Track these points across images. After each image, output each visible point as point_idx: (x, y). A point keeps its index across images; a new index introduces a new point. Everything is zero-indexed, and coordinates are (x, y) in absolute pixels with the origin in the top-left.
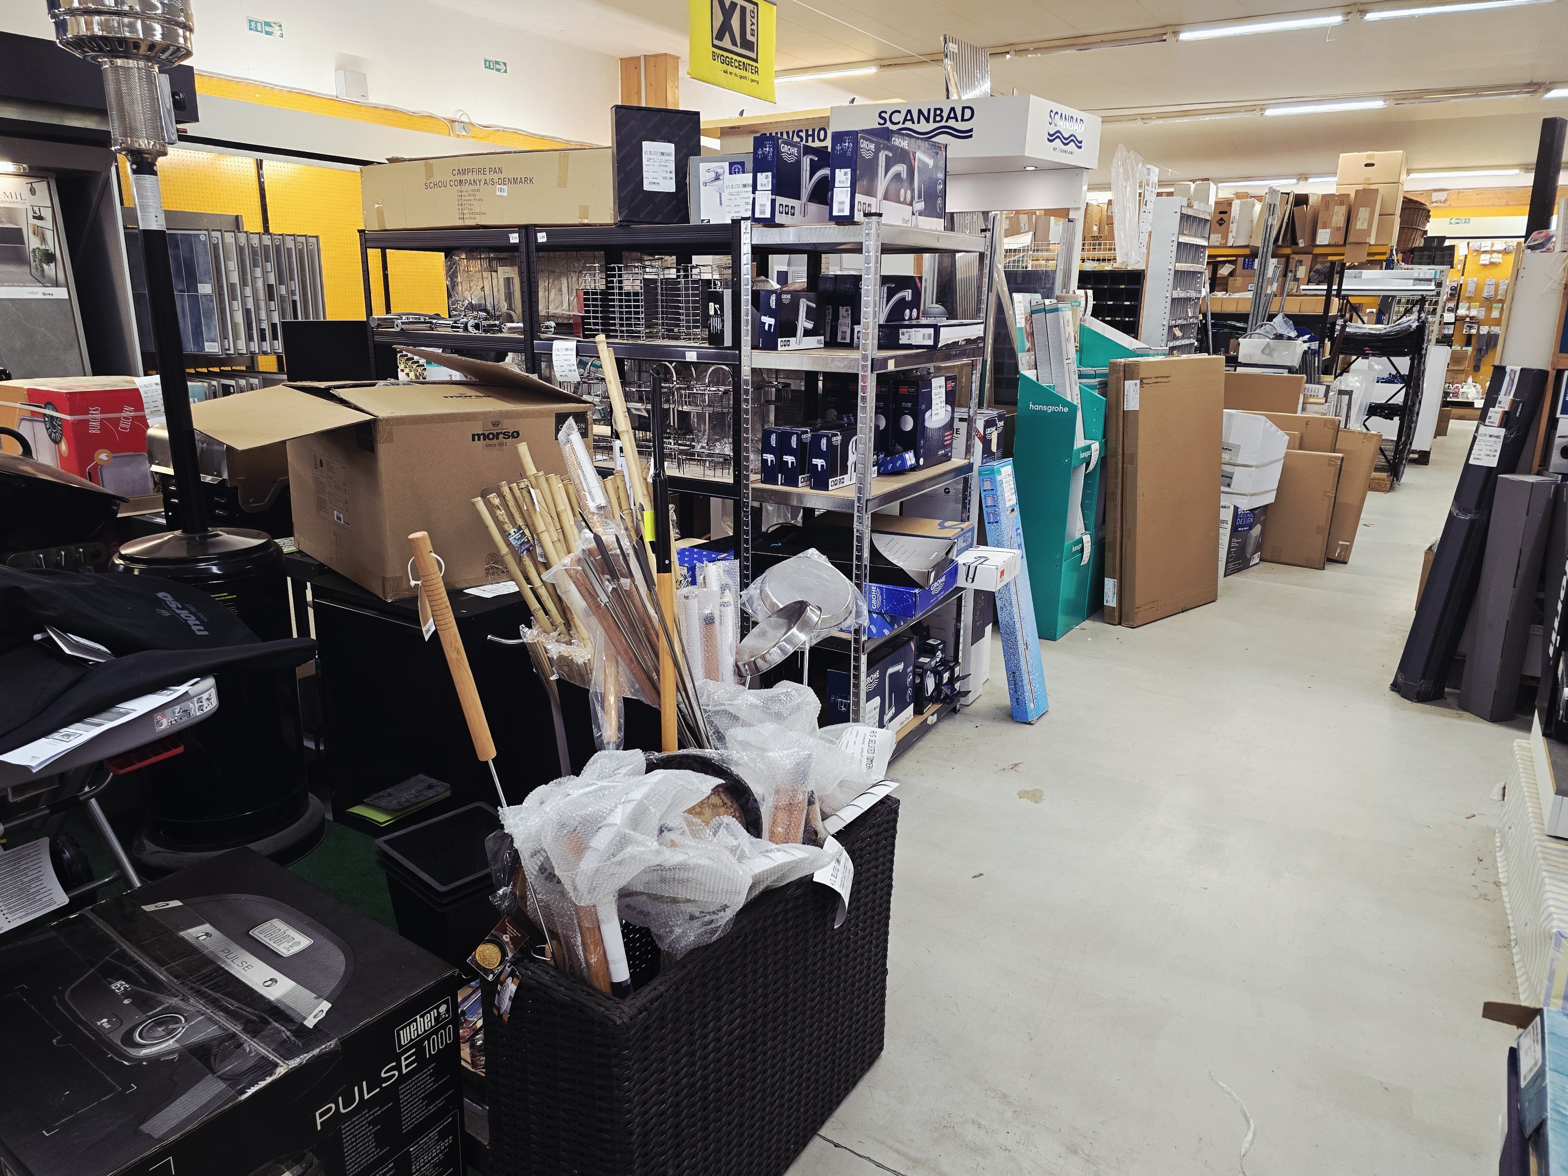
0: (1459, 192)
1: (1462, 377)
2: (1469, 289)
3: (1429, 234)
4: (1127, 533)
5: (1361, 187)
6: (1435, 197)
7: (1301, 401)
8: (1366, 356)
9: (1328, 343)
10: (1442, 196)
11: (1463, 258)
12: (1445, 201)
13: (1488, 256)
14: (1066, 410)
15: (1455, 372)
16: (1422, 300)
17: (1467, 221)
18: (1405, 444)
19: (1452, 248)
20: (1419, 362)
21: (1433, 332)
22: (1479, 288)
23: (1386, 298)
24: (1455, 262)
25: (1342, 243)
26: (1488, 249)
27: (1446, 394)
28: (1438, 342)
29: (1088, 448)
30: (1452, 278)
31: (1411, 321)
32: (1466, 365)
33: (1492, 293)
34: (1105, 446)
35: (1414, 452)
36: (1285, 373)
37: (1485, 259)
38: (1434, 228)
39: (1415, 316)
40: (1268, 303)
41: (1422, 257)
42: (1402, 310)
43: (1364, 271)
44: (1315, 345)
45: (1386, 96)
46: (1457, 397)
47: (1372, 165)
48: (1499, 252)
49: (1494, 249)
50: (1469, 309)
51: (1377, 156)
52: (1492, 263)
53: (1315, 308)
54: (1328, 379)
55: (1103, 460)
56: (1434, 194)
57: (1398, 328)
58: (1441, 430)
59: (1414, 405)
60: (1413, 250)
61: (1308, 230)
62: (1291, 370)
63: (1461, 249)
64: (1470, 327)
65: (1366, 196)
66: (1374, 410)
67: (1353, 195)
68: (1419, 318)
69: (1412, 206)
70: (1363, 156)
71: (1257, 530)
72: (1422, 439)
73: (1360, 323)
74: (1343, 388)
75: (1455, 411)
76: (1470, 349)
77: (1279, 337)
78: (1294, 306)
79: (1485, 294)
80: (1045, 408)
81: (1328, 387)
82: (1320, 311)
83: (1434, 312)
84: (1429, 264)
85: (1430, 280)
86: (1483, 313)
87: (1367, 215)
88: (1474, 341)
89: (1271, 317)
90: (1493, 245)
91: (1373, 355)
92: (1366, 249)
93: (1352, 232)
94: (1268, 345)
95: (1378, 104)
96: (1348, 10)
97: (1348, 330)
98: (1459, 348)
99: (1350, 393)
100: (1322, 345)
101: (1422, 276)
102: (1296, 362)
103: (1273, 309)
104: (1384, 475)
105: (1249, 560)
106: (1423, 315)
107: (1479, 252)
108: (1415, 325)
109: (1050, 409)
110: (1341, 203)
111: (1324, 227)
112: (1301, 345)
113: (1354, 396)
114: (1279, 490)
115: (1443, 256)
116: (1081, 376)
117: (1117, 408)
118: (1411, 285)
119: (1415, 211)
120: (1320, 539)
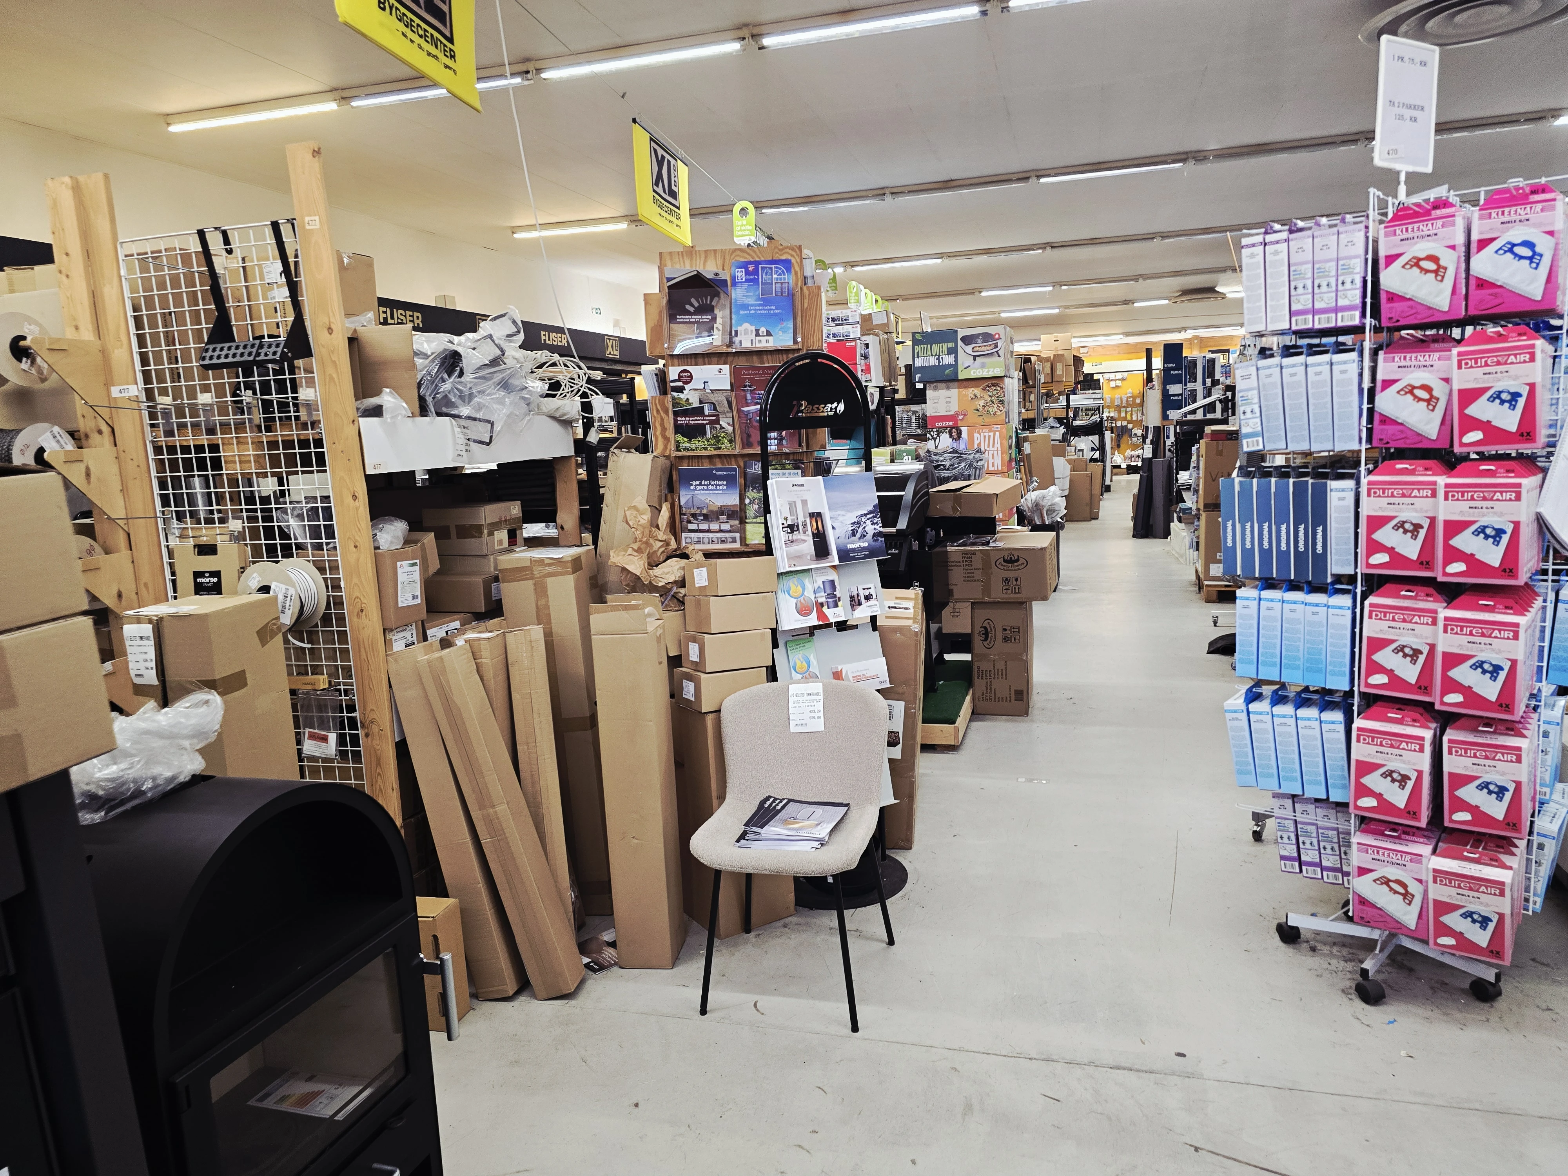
0: (1094, 348)
3: (1086, 373)
5: (1054, 352)
7: (1067, 454)
10: (1087, 350)
11: (1103, 385)
12: (1088, 353)
17: (1101, 364)
19: (1099, 380)
20: (1103, 438)
22: (1112, 401)
24: (1100, 387)
25: (1051, 382)
26: (1113, 378)
30: (1100, 396)
31: (1096, 418)
37: (1113, 384)
38: (1087, 369)
39: (1098, 416)
40: (1042, 414)
41: (1088, 386)
42: (1084, 414)
44: (1067, 430)
45: (1059, 307)
47: (1058, 341)
48: (1118, 380)
50: (1110, 412)
51: (1059, 336)
52: (1116, 386)
53: (1062, 413)
54: (1073, 444)
56: (1083, 350)
57: (1093, 422)
59: (1104, 458)
60: (1083, 382)
62: (1060, 441)
63: (1102, 380)
65: (1059, 357)
66: (1091, 460)
67: (1052, 357)
68: (1100, 417)
69: (1076, 358)
70: (1052, 337)
73: (1078, 421)
74: (1079, 449)
77: (1052, 427)
78: (1054, 413)
79: (1116, 404)
81: (1075, 448)
84: (1092, 389)
85: (1096, 398)
87: (1060, 367)
89: (1046, 419)
90: (1115, 376)
91: (1085, 435)
92: (1063, 384)
93: (1055, 376)
94: (1048, 431)
95: (1056, 311)
97: (1075, 423)
99: (1082, 450)
100: (1069, 430)
102: (1061, 438)
103: (1045, 416)
106: (1100, 415)
107: (1109, 380)
108: (1098, 420)
110: (1047, 361)
111: (1041, 373)
112: (1062, 430)
113: (1083, 452)
114: (1070, 489)
115: (1096, 384)
117: (1023, 453)
118: (1091, 401)
119: (1078, 361)
120: (1088, 508)
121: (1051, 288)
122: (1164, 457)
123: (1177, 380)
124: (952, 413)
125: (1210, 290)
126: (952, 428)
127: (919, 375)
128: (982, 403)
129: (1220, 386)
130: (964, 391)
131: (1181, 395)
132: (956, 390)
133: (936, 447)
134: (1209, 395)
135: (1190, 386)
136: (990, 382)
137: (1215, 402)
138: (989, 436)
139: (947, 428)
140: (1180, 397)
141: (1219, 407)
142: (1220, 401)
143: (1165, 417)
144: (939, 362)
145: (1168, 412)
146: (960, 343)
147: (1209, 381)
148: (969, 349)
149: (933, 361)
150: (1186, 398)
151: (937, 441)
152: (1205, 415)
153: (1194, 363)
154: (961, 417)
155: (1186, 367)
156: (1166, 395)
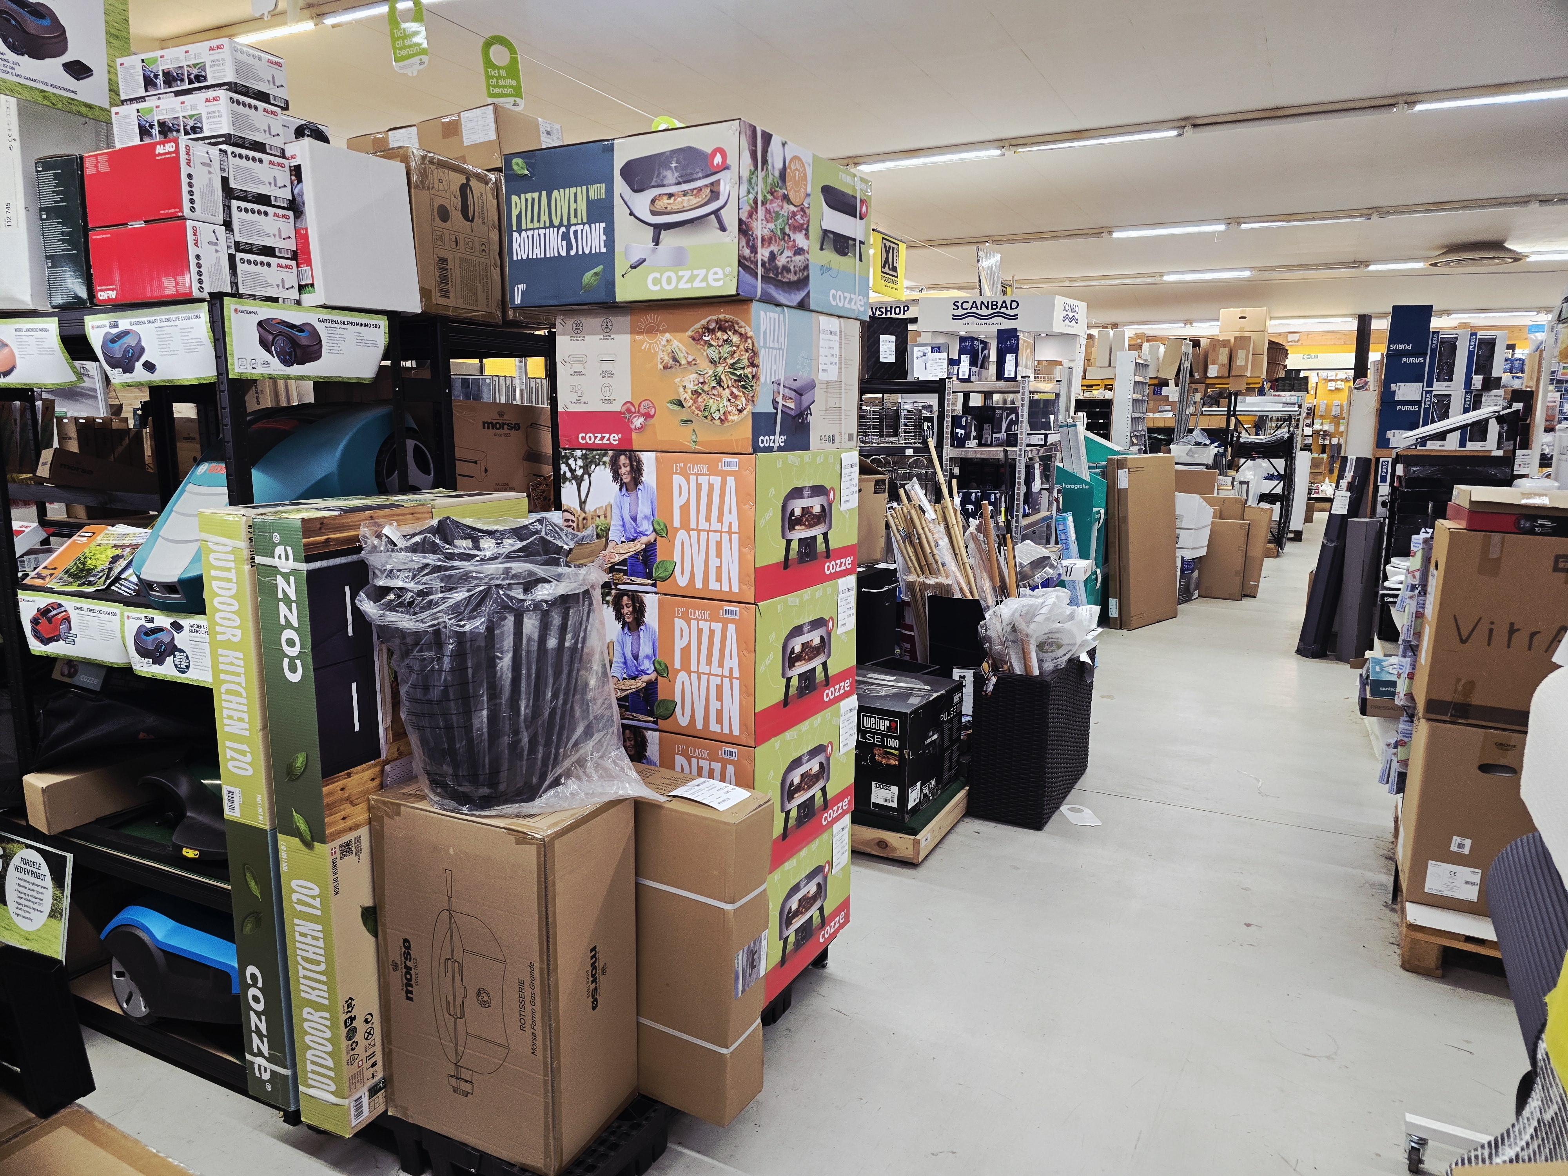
0: (1308, 334)
1: (1320, 478)
2: (1321, 410)
3: (1288, 368)
4: (1123, 568)
5: (1237, 334)
6: (1290, 337)
7: (1216, 488)
8: (1253, 459)
9: (1229, 449)
10: (1296, 337)
11: (1314, 385)
12: (1298, 341)
13: (1334, 383)
14: (1087, 487)
15: (1315, 476)
16: (1290, 418)
17: (1316, 357)
18: (1285, 523)
19: (1306, 378)
20: (1291, 463)
21: (1298, 443)
22: (1328, 408)
23: (1261, 417)
24: (1309, 388)
25: (1227, 375)
26: (1333, 378)
27: (1310, 492)
28: (1301, 450)
29: (1099, 512)
30: (1309, 400)
31: (1284, 433)
32: (1323, 469)
33: (1339, 412)
34: (1106, 513)
35: (1291, 532)
36: (1204, 468)
37: (1331, 386)
38: (1292, 362)
39: (1286, 429)
40: (1187, 421)
41: (1284, 385)
42: (1274, 425)
43: (1247, 398)
44: (1222, 450)
45: (1251, 269)
46: (1318, 493)
47: (1245, 318)
48: (1342, 380)
49: (1338, 378)
50: (1322, 424)
51: (1248, 311)
52: (1337, 389)
53: (1219, 423)
54: (1232, 473)
55: (1106, 520)
56: (1289, 335)
57: (1274, 438)
58: (1308, 519)
59: (1289, 494)
60: (1277, 380)
61: (1201, 366)
62: (1207, 466)
63: (1313, 379)
64: (1324, 439)
65: (1242, 341)
66: (1263, 498)
67: (1232, 340)
68: (1289, 431)
69: (1274, 346)
70: (1237, 311)
71: (1196, 574)
72: (1296, 523)
73: (1248, 436)
74: (1242, 479)
75: (1318, 505)
76: (1325, 456)
77: (1198, 444)
78: (1204, 422)
79: (1333, 413)
80: (1073, 486)
81: (1233, 478)
82: (1223, 425)
83: (1297, 427)
84: (1290, 391)
85: (1294, 404)
86: (1333, 427)
87: (1244, 356)
88: (1327, 450)
89: (1191, 431)
90: (1336, 375)
91: (1259, 458)
92: (1245, 380)
93: (1234, 367)
94: (1190, 450)
95: (1247, 274)
96: (1229, 221)
97: (1241, 440)
98: (1316, 455)
99: (1247, 483)
100: (1226, 450)
101: (1288, 401)
102: (1210, 462)
103: (1191, 425)
104: (1272, 546)
105: (1193, 594)
106: (1291, 429)
107: (1327, 380)
108: (1286, 436)
109: (1076, 487)
110: (1225, 346)
111: (1213, 364)
112: (1213, 449)
113: (1250, 485)
114: (1209, 546)
115: (1300, 384)
116: (1090, 468)
117: (1114, 488)
118: (1280, 407)
119: (1277, 351)
120: (1238, 580)
121: (1222, 227)
122: (1373, 514)
123: (1414, 375)
124: (616, 407)
125: (1496, 246)
126: (619, 452)
127: (522, 287)
128: (690, 381)
129: (1501, 392)
130: (646, 341)
131: (1418, 403)
132: (627, 338)
133: (583, 504)
134: (1476, 404)
135: (1439, 387)
136: (710, 318)
137: (1487, 420)
138: (711, 487)
139: (605, 450)
140: (1416, 408)
141: (1494, 428)
142: (1500, 419)
143: (1382, 442)
144: (569, 247)
145: (1389, 434)
146: (620, 185)
147: (1478, 380)
148: (641, 203)
149: (556, 246)
150: (1427, 410)
151: (585, 485)
152: (1462, 444)
153: (1450, 345)
154: (638, 422)
155: (1433, 351)
156: (1387, 402)
